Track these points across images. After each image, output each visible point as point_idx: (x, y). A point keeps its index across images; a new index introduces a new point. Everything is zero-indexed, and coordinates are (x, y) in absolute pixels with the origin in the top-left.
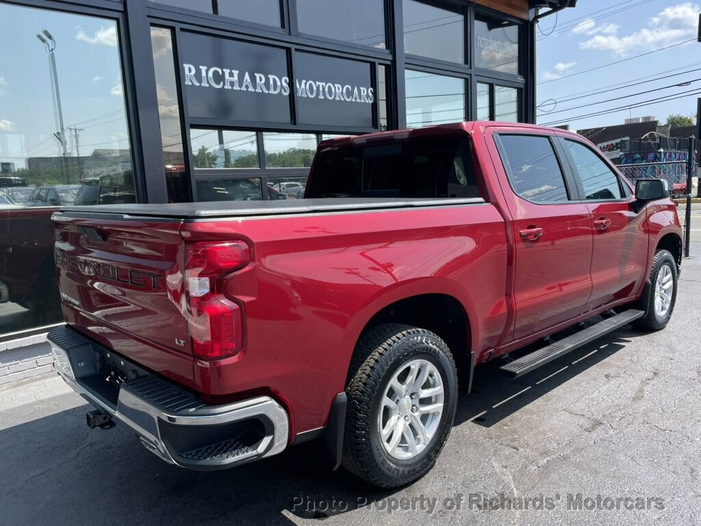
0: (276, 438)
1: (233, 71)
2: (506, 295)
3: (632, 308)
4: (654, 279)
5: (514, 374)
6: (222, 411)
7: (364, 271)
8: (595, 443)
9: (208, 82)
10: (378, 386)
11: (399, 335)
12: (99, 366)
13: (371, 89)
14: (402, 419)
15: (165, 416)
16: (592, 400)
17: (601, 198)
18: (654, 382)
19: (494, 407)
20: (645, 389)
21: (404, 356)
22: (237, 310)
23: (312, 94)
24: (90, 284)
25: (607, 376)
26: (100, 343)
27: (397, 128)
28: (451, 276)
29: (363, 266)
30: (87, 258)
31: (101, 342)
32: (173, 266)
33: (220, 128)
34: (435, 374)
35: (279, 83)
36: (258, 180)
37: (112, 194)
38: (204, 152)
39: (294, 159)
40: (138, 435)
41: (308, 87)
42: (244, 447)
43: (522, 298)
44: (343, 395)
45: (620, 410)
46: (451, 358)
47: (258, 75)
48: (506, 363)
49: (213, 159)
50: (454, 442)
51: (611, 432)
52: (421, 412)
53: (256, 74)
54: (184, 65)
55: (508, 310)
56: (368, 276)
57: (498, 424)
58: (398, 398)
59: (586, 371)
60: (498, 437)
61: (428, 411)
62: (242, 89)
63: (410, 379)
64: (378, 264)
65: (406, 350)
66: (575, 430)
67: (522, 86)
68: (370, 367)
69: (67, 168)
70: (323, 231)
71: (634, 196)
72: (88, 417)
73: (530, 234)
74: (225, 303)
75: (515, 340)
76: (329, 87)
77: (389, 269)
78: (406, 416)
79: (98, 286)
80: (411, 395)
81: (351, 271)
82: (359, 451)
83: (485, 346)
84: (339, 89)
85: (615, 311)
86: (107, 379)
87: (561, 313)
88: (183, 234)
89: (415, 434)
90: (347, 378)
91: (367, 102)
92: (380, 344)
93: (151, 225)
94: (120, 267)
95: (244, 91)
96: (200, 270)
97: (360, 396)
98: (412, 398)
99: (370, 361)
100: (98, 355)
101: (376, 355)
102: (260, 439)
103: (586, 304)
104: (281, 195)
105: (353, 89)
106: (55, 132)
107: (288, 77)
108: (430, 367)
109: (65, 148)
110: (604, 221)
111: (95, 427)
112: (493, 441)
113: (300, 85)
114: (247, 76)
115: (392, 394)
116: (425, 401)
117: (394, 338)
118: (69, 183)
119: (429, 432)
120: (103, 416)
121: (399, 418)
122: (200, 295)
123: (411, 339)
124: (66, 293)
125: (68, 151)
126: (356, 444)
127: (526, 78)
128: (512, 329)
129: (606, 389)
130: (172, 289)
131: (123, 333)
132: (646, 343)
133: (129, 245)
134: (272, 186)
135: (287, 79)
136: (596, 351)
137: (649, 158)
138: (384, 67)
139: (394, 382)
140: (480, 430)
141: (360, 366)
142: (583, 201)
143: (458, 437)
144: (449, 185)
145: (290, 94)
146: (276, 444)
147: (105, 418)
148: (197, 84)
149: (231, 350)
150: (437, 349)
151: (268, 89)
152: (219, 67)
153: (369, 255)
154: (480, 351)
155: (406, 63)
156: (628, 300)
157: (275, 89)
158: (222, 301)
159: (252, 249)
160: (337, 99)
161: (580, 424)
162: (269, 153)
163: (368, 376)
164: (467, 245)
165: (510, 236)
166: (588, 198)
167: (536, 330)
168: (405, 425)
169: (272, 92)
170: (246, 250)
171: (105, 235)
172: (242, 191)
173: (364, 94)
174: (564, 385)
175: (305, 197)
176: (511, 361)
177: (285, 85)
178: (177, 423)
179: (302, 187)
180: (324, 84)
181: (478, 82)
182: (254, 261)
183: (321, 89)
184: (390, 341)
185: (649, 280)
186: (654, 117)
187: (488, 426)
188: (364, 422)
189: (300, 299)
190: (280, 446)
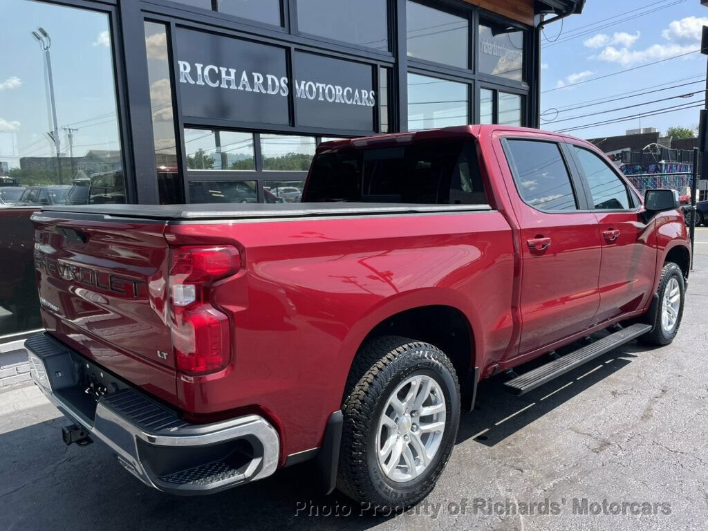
0: (266, 459)
1: (230, 70)
2: (512, 307)
3: (639, 322)
4: (661, 292)
5: (519, 390)
6: (206, 431)
7: (362, 280)
8: (603, 465)
9: (204, 81)
10: (376, 404)
11: (400, 349)
12: (77, 377)
13: (372, 92)
14: (401, 438)
15: (144, 435)
16: (599, 418)
17: (609, 208)
18: (661, 400)
19: (496, 424)
20: (653, 407)
21: (405, 372)
22: (226, 320)
23: (311, 96)
24: (72, 290)
25: (614, 393)
26: (79, 353)
27: (399, 131)
28: (455, 287)
29: (361, 274)
30: (66, 262)
31: (81, 351)
32: (157, 271)
33: (216, 129)
34: (437, 390)
35: (277, 84)
36: (254, 182)
37: (103, 195)
38: (201, 155)
39: (292, 164)
40: (116, 454)
41: (307, 88)
42: (230, 469)
43: (529, 311)
44: (339, 414)
45: (629, 429)
46: (454, 374)
47: (255, 75)
48: (511, 379)
49: (210, 162)
50: (456, 462)
51: (620, 453)
52: (421, 431)
53: (253, 74)
54: (179, 62)
55: (514, 323)
56: (365, 285)
57: (501, 442)
58: (397, 416)
59: (592, 387)
60: (501, 457)
61: (428, 430)
62: (239, 88)
63: (410, 396)
64: (376, 271)
65: (406, 365)
66: (583, 451)
67: (526, 93)
68: (369, 383)
69: (60, 168)
70: (320, 237)
71: (643, 207)
72: (64, 432)
73: (538, 243)
74: (211, 313)
75: (520, 354)
76: (330, 89)
77: (388, 278)
78: (405, 436)
79: (80, 293)
80: (412, 413)
81: (348, 280)
82: (355, 473)
83: (490, 360)
84: (339, 92)
85: (621, 325)
86: (86, 392)
87: (566, 327)
88: (169, 237)
89: (415, 454)
90: (344, 395)
91: (368, 105)
92: (379, 358)
93: (136, 227)
94: (100, 271)
95: (240, 90)
96: (186, 276)
97: (357, 414)
98: (412, 416)
99: (369, 376)
100: (76, 365)
101: (374, 370)
102: (248, 461)
103: (593, 317)
104: (278, 199)
105: (354, 92)
106: (49, 132)
107: (287, 77)
108: (432, 383)
109: (58, 148)
110: (613, 232)
111: (71, 443)
112: (496, 462)
113: (299, 87)
114: (244, 75)
115: (391, 412)
116: (426, 420)
117: (394, 352)
118: (62, 183)
119: (430, 452)
120: (80, 431)
121: (398, 438)
122: (184, 304)
123: (413, 354)
124: (45, 298)
125: (61, 152)
126: (351, 466)
127: (530, 84)
128: (517, 342)
129: (613, 407)
130: (155, 297)
131: (102, 342)
132: (653, 359)
133: (113, 248)
134: (270, 190)
135: (286, 79)
136: (601, 366)
137: (650, 170)
138: (386, 70)
139: (393, 399)
140: (482, 449)
141: (358, 382)
142: (592, 211)
143: (459, 456)
144: (452, 191)
145: (288, 96)
146: (266, 465)
147: (82, 434)
148: (192, 82)
149: (218, 365)
150: (440, 364)
151: (266, 89)
152: (215, 65)
153: (369, 264)
154: (485, 365)
155: (408, 66)
156: (636, 314)
157: (273, 90)
158: (209, 311)
159: (243, 255)
160: (337, 101)
161: (587, 444)
162: (268, 157)
163: (366, 393)
164: (472, 253)
165: (517, 245)
166: (597, 207)
167: (541, 344)
168: (404, 445)
169: (270, 92)
170: (237, 256)
171: (85, 237)
172: (238, 195)
173: (365, 97)
174: (569, 402)
175: (302, 201)
176: (516, 377)
177: (284, 85)
178: (156, 443)
179: (300, 192)
180: (324, 85)
181: (482, 88)
182: (244, 267)
183: (321, 91)
184: (389, 356)
185: (657, 294)
186: (655, 129)
187: (491, 445)
188: (361, 442)
189: (294, 309)
190: (270, 468)
